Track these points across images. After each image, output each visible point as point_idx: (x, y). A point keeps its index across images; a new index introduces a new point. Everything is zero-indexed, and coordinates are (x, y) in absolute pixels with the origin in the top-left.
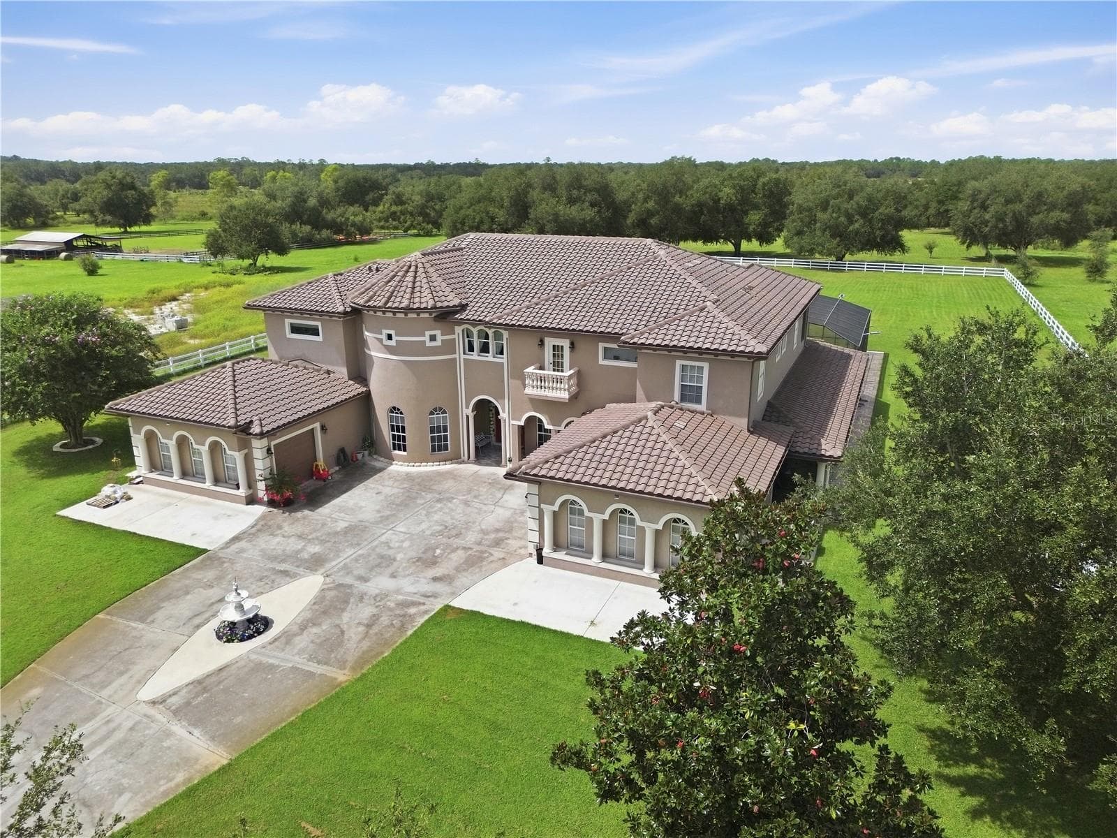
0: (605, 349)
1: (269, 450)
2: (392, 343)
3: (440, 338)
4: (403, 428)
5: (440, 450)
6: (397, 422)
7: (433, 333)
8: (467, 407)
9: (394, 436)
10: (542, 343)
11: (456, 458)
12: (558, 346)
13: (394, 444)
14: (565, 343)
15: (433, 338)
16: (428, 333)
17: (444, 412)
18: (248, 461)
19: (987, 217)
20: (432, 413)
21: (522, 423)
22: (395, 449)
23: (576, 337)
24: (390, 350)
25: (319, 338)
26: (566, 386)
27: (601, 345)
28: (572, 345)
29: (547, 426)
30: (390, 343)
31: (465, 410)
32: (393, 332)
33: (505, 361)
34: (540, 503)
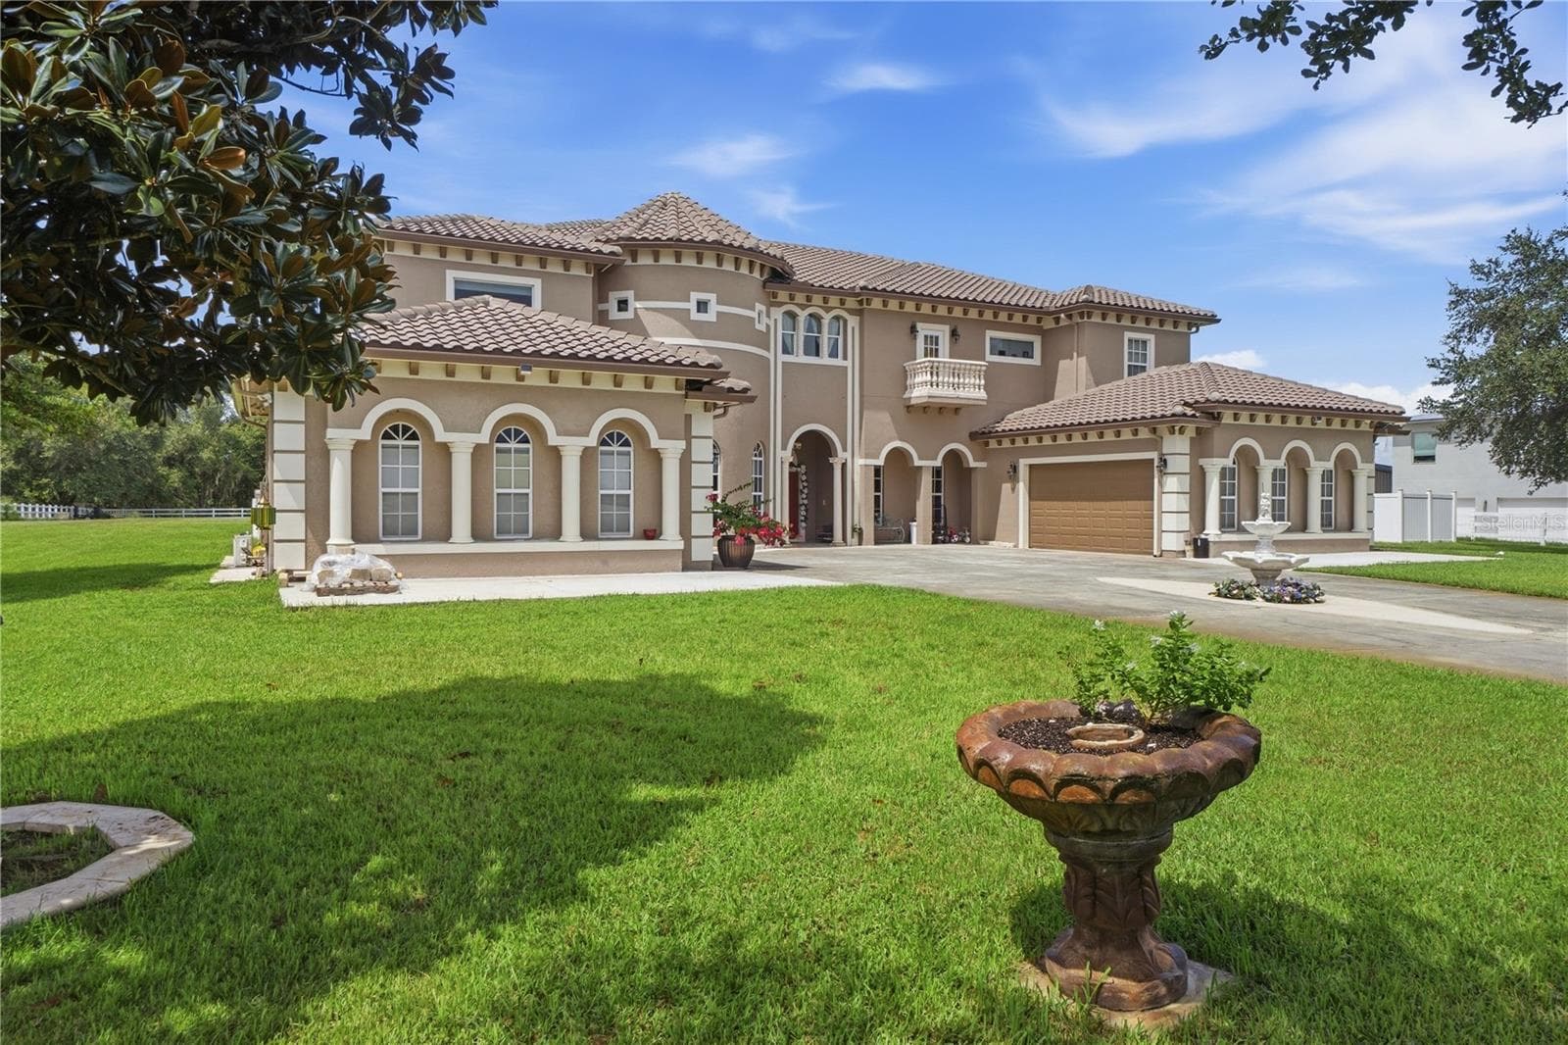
0: (993, 340)
3: (764, 319)
7: (759, 307)
8: (784, 448)
10: (912, 331)
12: (931, 337)
14: (943, 332)
15: (759, 316)
16: (756, 306)
17: (761, 453)
18: (683, 470)
20: (753, 453)
21: (880, 463)
23: (961, 323)
24: (699, 329)
26: (983, 382)
27: (990, 334)
28: (954, 334)
29: (917, 463)
30: (702, 317)
31: (780, 453)
32: (712, 297)
33: (850, 364)
34: (1202, 462)
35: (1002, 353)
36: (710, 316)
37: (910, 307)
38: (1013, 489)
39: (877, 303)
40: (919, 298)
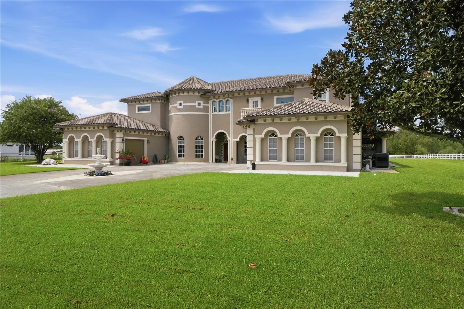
0: (277, 99)
1: (123, 140)
2: (182, 107)
3: (202, 104)
4: (184, 146)
5: (200, 157)
6: (181, 143)
7: (199, 102)
8: (213, 137)
9: (179, 150)
10: (248, 100)
11: (207, 161)
12: (255, 101)
13: (179, 155)
14: (259, 99)
15: (199, 104)
16: (197, 102)
17: (202, 139)
18: (113, 143)
20: (196, 139)
21: (238, 140)
22: (179, 157)
23: (264, 96)
24: (180, 110)
25: (150, 112)
27: (275, 97)
28: (262, 99)
31: (212, 139)
32: (182, 102)
33: (231, 112)
34: (255, 137)
37: (247, 94)
39: (236, 95)
40: (249, 91)
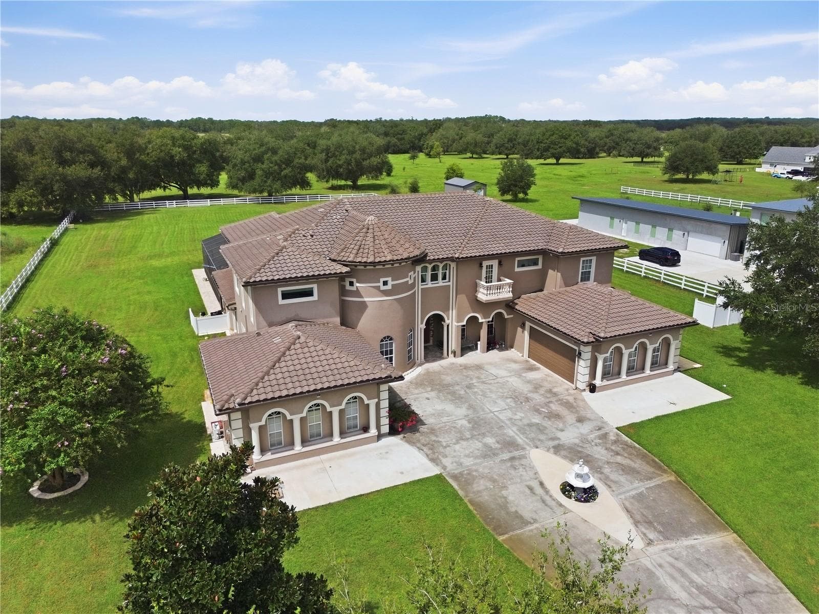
5: (410, 359)
6: (386, 347)
8: (422, 323)
10: (481, 266)
11: (415, 363)
12: (491, 265)
14: (495, 263)
15: (411, 277)
16: (409, 274)
17: (411, 331)
19: (340, 163)
20: (408, 334)
21: (464, 323)
23: (503, 259)
24: (386, 293)
25: (315, 297)
26: (511, 289)
27: (517, 260)
28: (500, 264)
29: (481, 320)
30: (386, 288)
31: (420, 326)
32: (389, 279)
33: (452, 284)
34: (596, 354)
35: (523, 266)
36: (389, 287)
38: (523, 332)
